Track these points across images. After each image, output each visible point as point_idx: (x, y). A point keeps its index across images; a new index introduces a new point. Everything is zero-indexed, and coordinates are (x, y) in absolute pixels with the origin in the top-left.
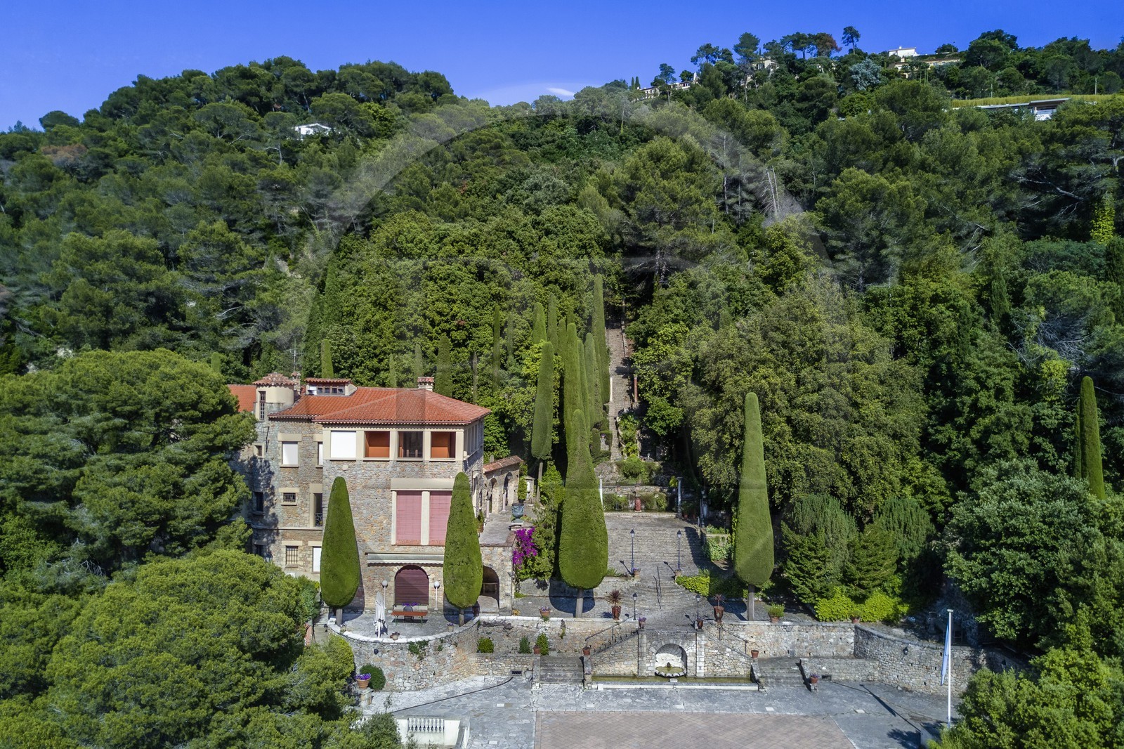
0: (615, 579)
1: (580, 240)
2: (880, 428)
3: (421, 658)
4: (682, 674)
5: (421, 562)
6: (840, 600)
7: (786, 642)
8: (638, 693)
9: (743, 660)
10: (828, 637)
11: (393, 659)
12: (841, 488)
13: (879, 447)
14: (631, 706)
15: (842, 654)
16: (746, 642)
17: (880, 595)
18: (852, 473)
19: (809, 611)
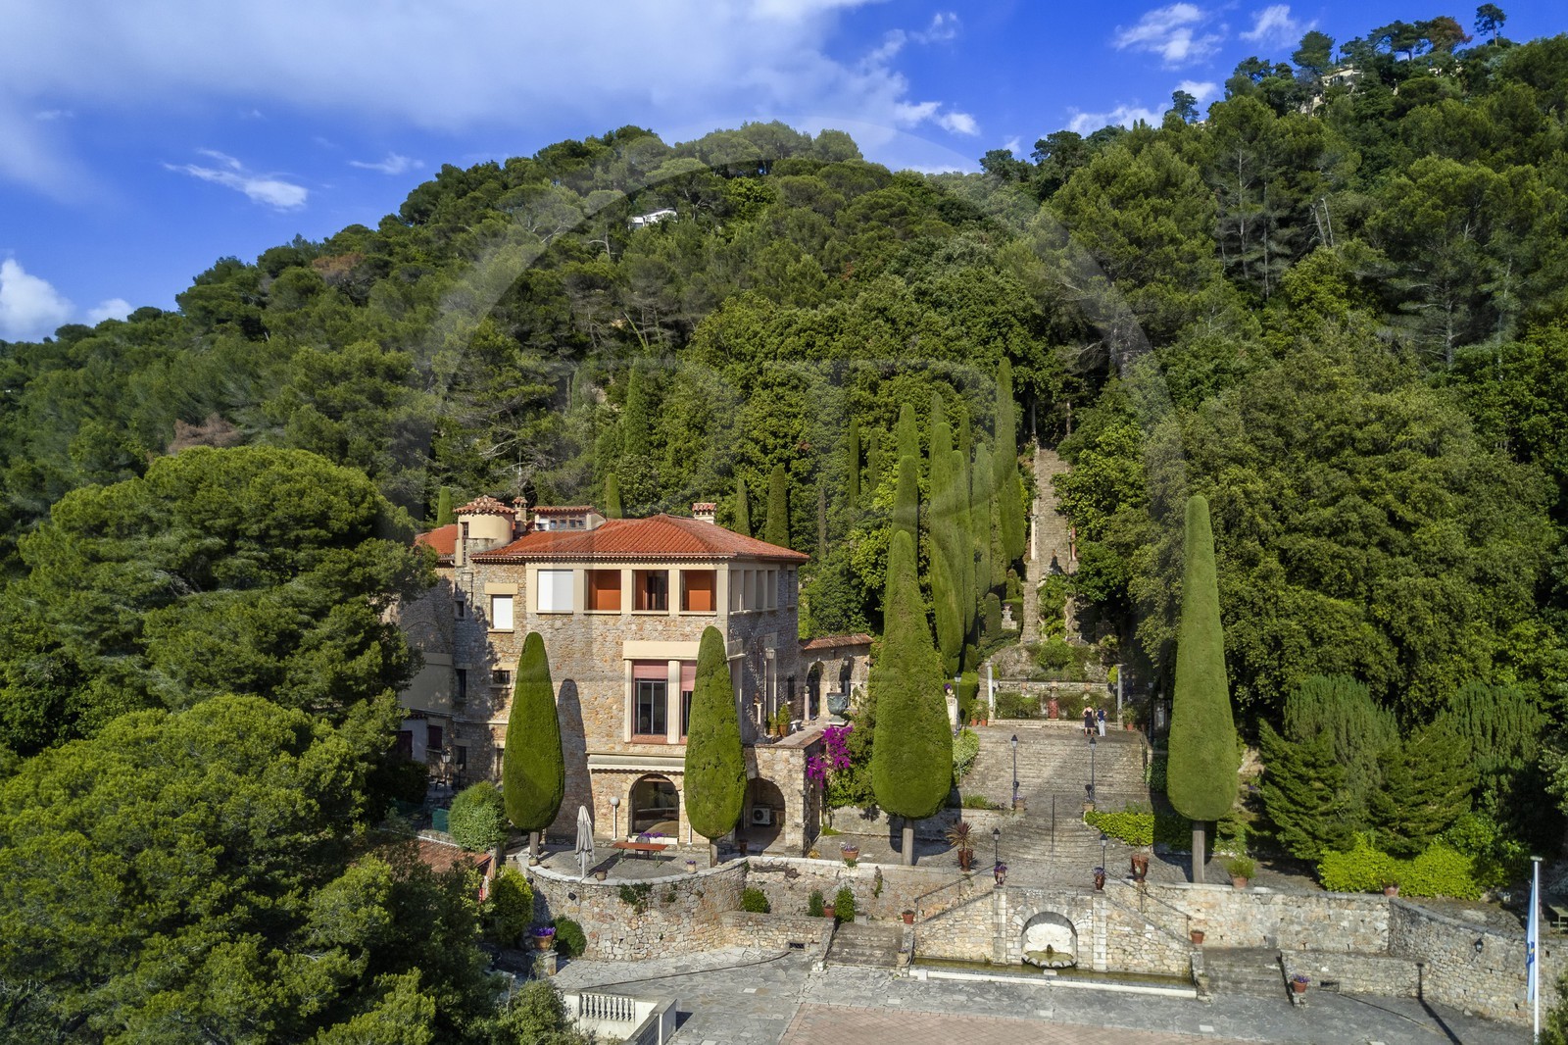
0: (984, 813)
1: (990, 315)
2: (1450, 565)
3: (639, 911)
4: (1067, 963)
5: (666, 769)
6: (1367, 856)
7: (1261, 922)
8: (982, 988)
9: (1175, 946)
10: (1340, 917)
11: (596, 910)
12: (1375, 667)
13: (1447, 596)
14: (963, 1006)
15: (1366, 949)
16: (1189, 918)
17: (1441, 850)
18: (1397, 641)
19: (1309, 869)
